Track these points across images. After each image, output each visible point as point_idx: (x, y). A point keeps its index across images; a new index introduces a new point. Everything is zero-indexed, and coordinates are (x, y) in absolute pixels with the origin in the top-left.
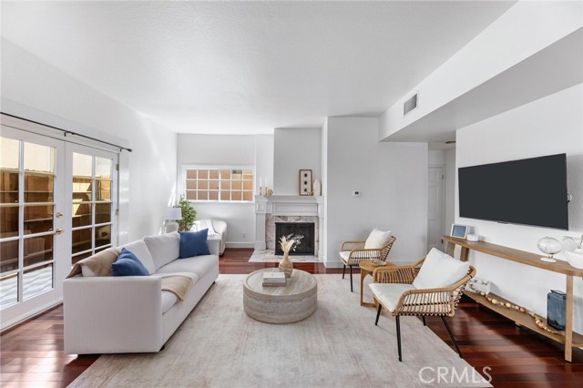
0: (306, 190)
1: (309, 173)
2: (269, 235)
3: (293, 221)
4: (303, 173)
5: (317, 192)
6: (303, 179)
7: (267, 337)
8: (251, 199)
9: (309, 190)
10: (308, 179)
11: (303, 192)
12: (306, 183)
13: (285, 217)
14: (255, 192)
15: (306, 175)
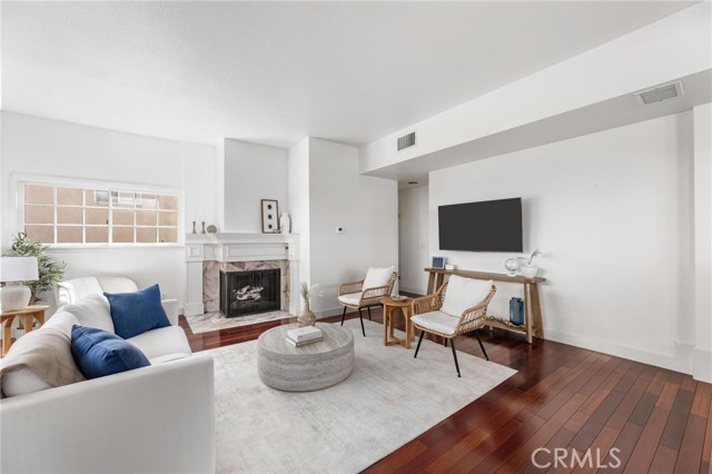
0: (270, 227)
1: (273, 205)
2: (208, 292)
3: (252, 268)
4: (266, 204)
5: (285, 230)
6: (267, 212)
7: (333, 403)
8: (175, 240)
9: (275, 227)
10: (273, 212)
11: (267, 229)
12: (270, 217)
13: (241, 264)
14: (183, 229)
15: (270, 207)
